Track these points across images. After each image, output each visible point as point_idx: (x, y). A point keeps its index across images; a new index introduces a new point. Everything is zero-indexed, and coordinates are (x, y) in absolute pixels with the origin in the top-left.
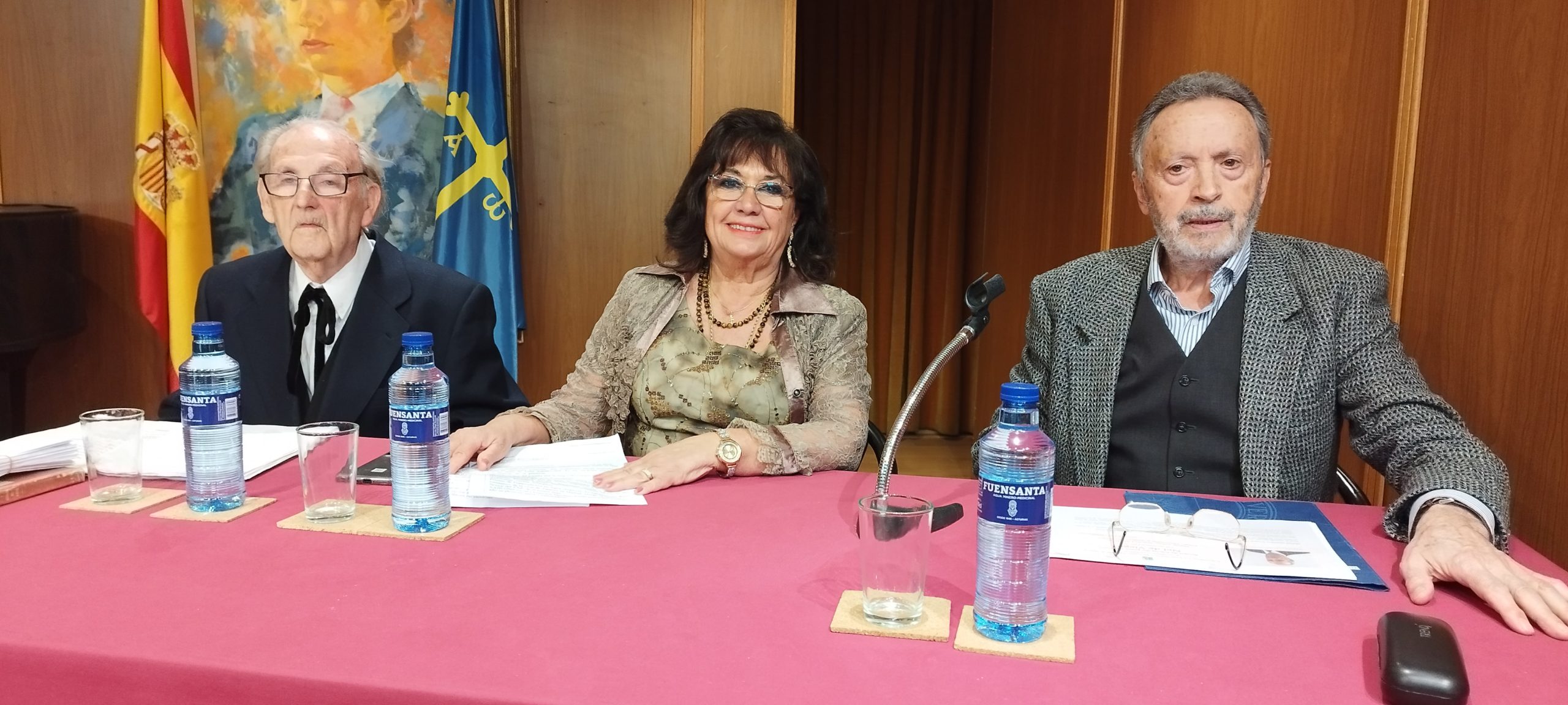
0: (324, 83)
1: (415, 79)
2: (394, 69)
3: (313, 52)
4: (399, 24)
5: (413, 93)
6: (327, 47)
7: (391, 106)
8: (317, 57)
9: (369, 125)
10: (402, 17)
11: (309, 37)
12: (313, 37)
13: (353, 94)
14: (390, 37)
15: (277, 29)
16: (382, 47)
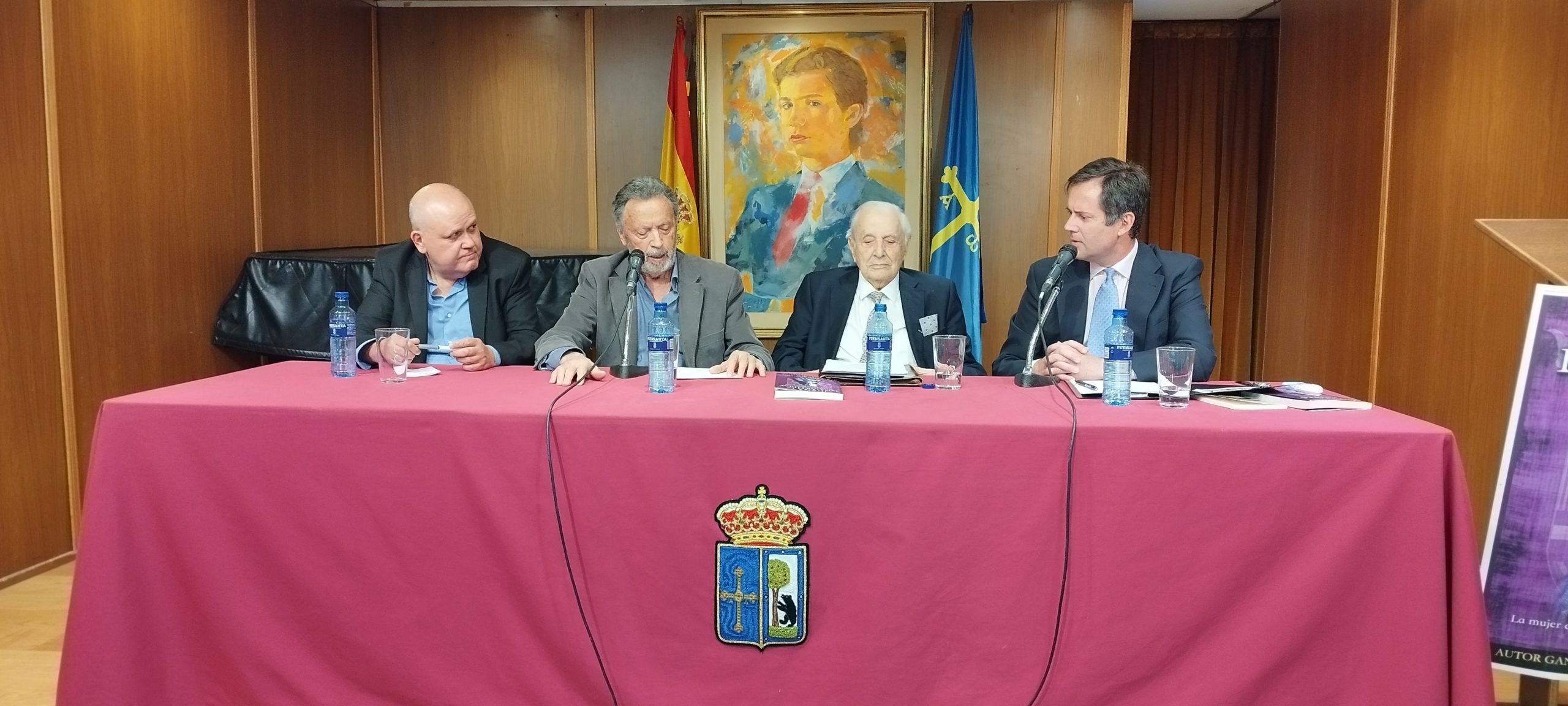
0: (803, 163)
1: (863, 158)
2: (849, 152)
3: (797, 143)
4: (854, 122)
5: (861, 168)
6: (806, 140)
7: (846, 177)
8: (799, 146)
9: (831, 190)
10: (856, 117)
11: (795, 133)
12: (797, 133)
13: (821, 170)
14: (848, 130)
15: (774, 130)
16: (842, 137)
